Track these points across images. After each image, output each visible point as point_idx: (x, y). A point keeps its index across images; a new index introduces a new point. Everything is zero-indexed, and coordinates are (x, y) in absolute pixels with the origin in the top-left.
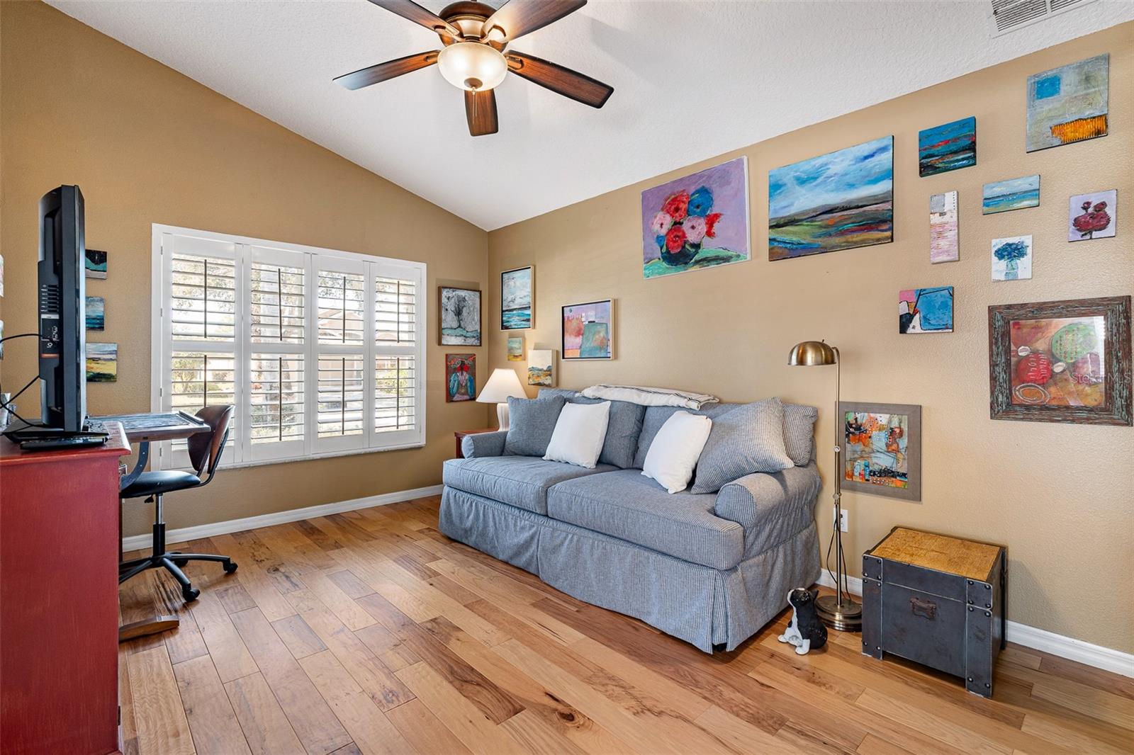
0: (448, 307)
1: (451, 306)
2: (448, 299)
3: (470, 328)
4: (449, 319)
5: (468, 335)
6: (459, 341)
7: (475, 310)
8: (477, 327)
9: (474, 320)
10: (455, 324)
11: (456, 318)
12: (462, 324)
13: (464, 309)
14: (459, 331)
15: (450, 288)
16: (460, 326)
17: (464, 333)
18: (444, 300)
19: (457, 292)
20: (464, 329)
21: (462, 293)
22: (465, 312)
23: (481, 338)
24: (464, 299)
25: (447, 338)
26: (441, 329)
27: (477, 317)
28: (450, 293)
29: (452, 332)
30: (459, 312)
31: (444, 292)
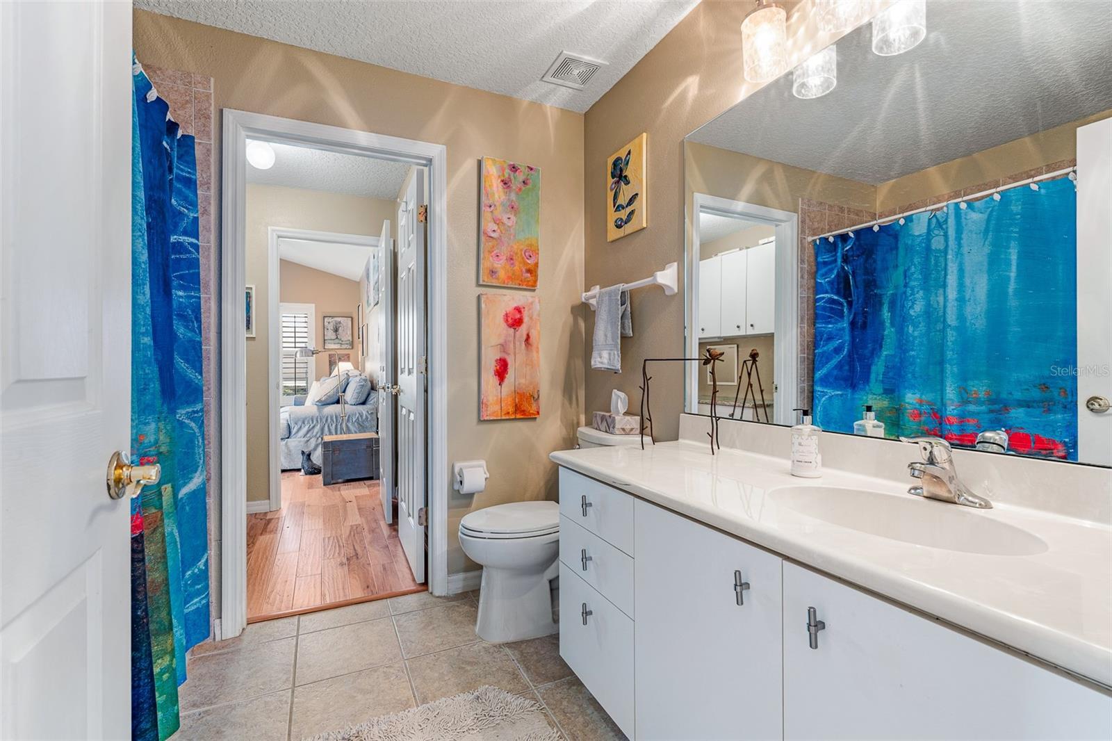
0: (329, 328)
1: (331, 327)
2: (329, 323)
3: (344, 339)
4: (330, 334)
5: (342, 343)
6: (337, 346)
7: (348, 328)
8: (350, 338)
9: (347, 334)
10: (334, 337)
11: (334, 334)
12: (339, 337)
13: (340, 328)
14: (337, 341)
15: (330, 317)
16: (337, 338)
17: (340, 342)
18: (326, 324)
19: (334, 319)
20: (340, 340)
21: (338, 319)
22: (340, 330)
23: (352, 344)
24: (340, 323)
25: (329, 345)
26: (324, 340)
27: (349, 332)
28: (330, 320)
29: (332, 341)
30: (336, 330)
31: (326, 319)
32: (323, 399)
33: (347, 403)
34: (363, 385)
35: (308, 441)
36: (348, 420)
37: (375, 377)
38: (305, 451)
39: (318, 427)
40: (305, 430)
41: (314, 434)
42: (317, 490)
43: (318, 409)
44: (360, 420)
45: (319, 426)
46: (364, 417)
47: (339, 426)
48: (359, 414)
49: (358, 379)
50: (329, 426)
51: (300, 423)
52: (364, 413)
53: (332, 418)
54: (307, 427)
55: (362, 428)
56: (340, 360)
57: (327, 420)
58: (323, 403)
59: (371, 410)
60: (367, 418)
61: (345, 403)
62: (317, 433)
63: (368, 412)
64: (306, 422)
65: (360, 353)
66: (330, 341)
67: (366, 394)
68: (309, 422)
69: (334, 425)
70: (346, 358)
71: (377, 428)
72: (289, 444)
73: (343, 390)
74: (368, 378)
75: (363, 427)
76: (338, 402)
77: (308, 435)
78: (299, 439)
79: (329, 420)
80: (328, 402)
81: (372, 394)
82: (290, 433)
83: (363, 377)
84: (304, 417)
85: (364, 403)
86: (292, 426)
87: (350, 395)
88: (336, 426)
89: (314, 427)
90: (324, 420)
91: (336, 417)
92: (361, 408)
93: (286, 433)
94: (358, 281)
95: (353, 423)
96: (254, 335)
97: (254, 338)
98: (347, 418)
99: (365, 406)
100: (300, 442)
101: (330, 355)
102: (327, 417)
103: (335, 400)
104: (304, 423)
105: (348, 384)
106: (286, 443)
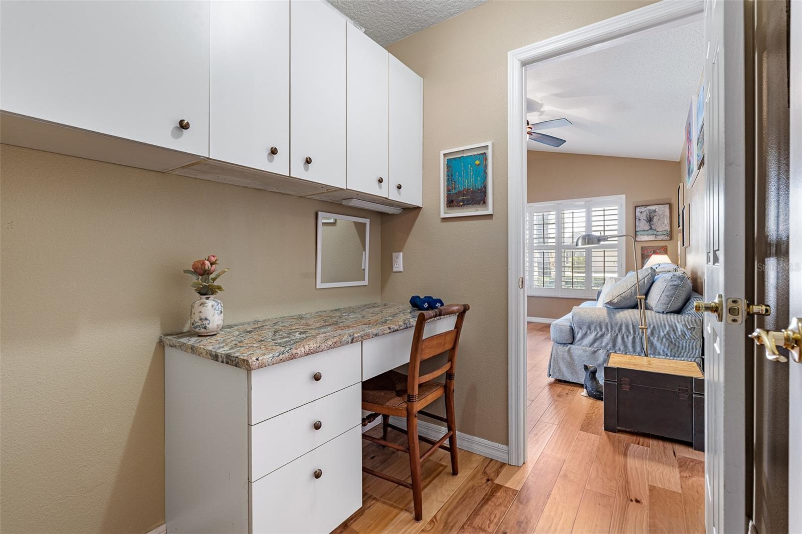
0: (641, 218)
1: (643, 217)
2: (641, 213)
3: (660, 229)
4: (643, 225)
5: (658, 233)
6: (652, 238)
7: (665, 217)
8: (668, 228)
9: (663, 223)
10: (647, 228)
11: (647, 224)
12: (653, 227)
13: (655, 217)
14: (651, 232)
15: (642, 206)
16: (651, 229)
17: (655, 233)
18: (638, 214)
19: (648, 208)
20: (655, 230)
21: (653, 208)
22: (655, 219)
23: (671, 235)
24: (655, 211)
25: (642, 237)
26: (636, 232)
27: (667, 221)
28: (643, 209)
29: (645, 232)
30: (650, 220)
31: (638, 210)
32: (616, 301)
33: (651, 309)
34: (678, 286)
35: (595, 352)
36: (652, 334)
37: (699, 274)
38: (590, 365)
39: (608, 338)
40: (591, 337)
41: (604, 344)
42: (593, 436)
43: (609, 313)
44: (672, 336)
45: (609, 335)
46: (679, 333)
47: (638, 340)
48: (671, 326)
49: (668, 276)
50: (623, 338)
51: (585, 329)
52: (680, 327)
53: (627, 327)
54: (594, 334)
55: (675, 350)
56: (655, 253)
57: (620, 330)
58: (616, 306)
59: (691, 323)
60: (684, 334)
61: (646, 308)
62: (607, 344)
63: (685, 325)
64: (592, 328)
65: (680, 243)
66: (643, 233)
67: (683, 297)
68: (595, 329)
69: (630, 338)
70: (664, 250)
71: (703, 354)
72: (572, 351)
73: (644, 291)
74: (689, 274)
75: (677, 347)
76: (635, 307)
77: (596, 345)
78: (584, 348)
79: (624, 330)
80: (623, 305)
81: (692, 299)
82: (574, 338)
83: (679, 273)
84: (590, 320)
85: (679, 311)
86: (576, 330)
87: (656, 297)
88: (634, 338)
89: (602, 336)
90: (617, 329)
91: (634, 327)
92: (673, 318)
93: (567, 338)
94: (679, 161)
95: (659, 339)
96: (490, 212)
97: (491, 215)
98: (649, 331)
99: (680, 317)
100: (584, 351)
101: (642, 248)
102: (621, 326)
103: (633, 304)
104: (589, 328)
105: (653, 282)
106: (569, 350)
